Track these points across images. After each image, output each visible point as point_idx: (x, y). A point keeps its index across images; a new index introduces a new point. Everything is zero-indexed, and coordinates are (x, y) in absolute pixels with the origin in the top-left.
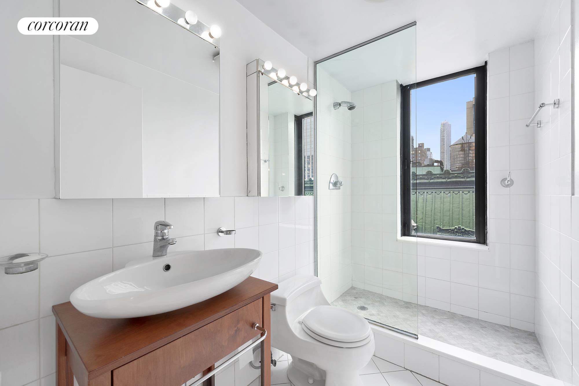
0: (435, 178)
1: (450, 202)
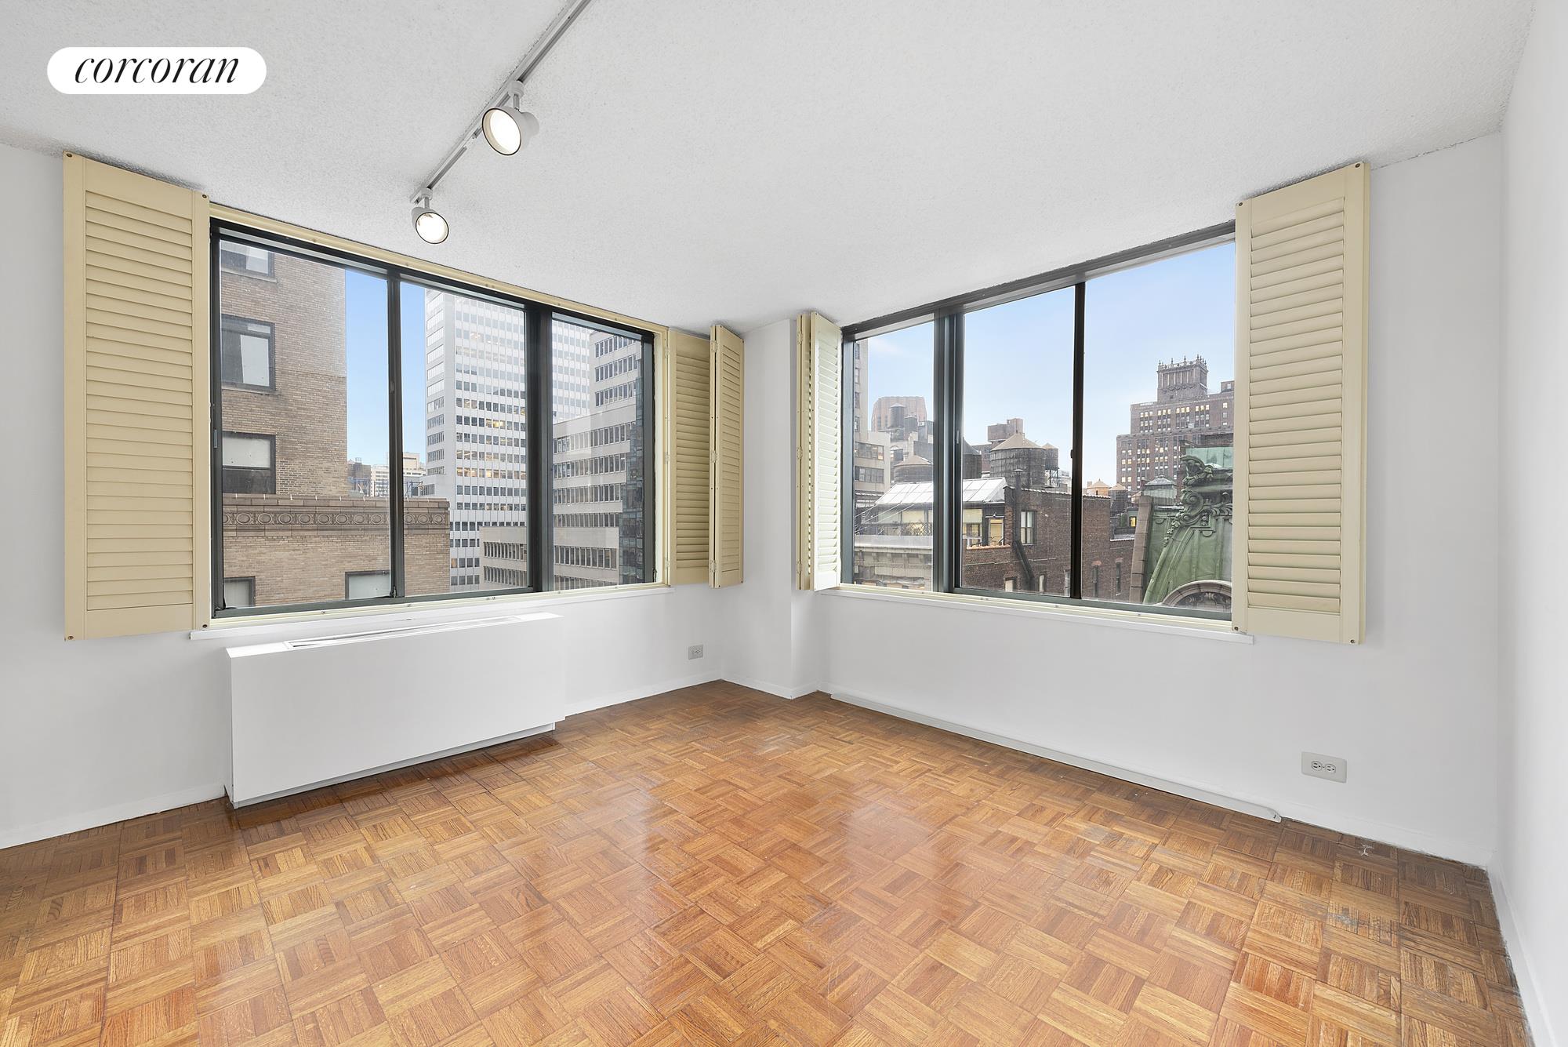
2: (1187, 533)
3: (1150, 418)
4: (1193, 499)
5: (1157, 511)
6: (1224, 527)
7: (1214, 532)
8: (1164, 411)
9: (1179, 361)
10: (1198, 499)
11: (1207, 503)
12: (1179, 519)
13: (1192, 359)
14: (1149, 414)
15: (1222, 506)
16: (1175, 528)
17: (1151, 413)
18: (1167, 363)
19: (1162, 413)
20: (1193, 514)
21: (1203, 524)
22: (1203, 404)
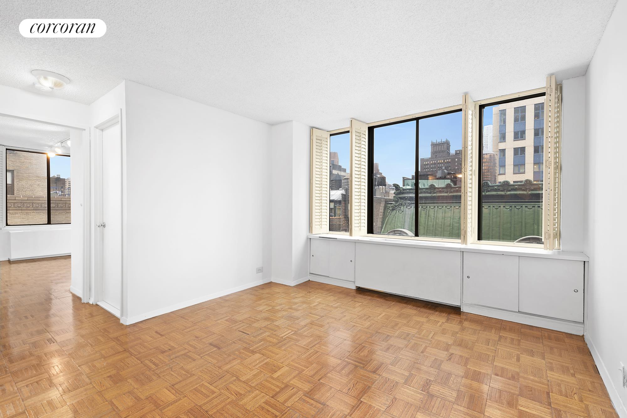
0: (437, 192)
1: (451, 217)
2: (395, 211)
3: (428, 164)
4: (396, 199)
5: (387, 204)
6: (406, 209)
7: (403, 212)
8: (433, 162)
9: (439, 141)
10: (398, 199)
11: (401, 201)
12: (392, 207)
13: (444, 140)
14: (427, 163)
15: (406, 202)
16: (391, 210)
17: (428, 162)
18: (435, 141)
19: (432, 162)
20: (396, 205)
21: (400, 208)
22: (448, 159)
